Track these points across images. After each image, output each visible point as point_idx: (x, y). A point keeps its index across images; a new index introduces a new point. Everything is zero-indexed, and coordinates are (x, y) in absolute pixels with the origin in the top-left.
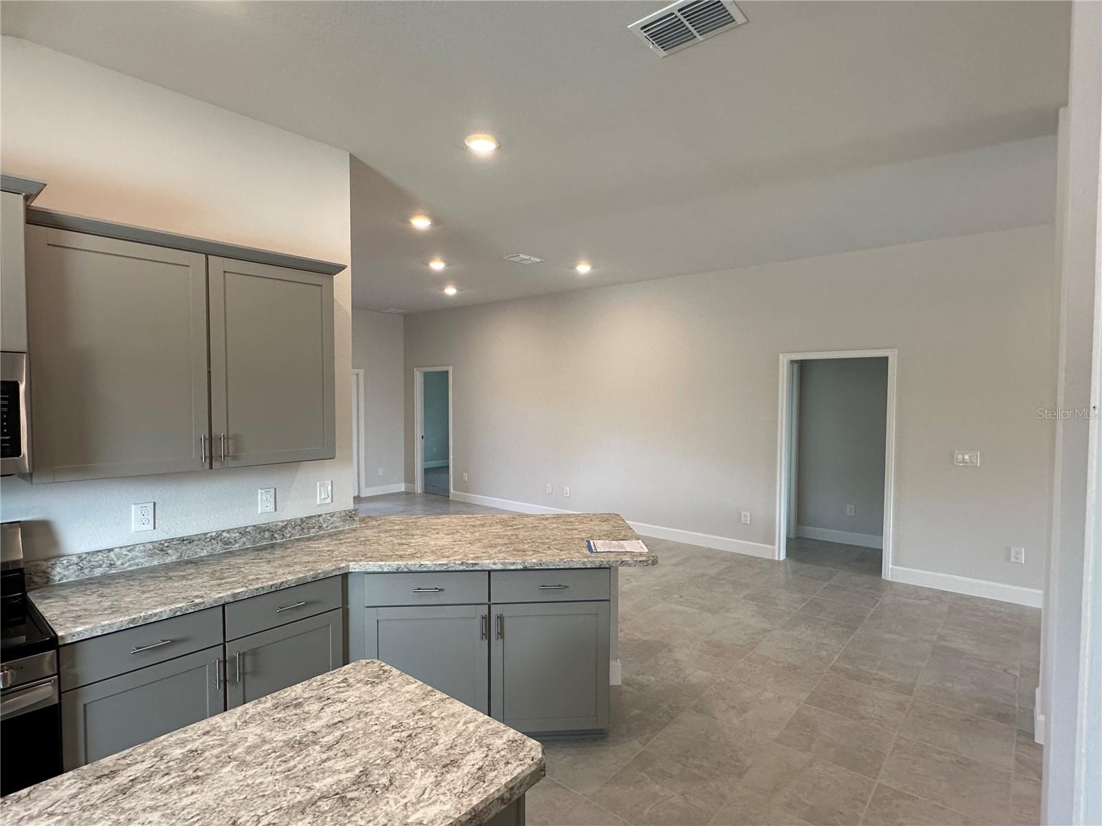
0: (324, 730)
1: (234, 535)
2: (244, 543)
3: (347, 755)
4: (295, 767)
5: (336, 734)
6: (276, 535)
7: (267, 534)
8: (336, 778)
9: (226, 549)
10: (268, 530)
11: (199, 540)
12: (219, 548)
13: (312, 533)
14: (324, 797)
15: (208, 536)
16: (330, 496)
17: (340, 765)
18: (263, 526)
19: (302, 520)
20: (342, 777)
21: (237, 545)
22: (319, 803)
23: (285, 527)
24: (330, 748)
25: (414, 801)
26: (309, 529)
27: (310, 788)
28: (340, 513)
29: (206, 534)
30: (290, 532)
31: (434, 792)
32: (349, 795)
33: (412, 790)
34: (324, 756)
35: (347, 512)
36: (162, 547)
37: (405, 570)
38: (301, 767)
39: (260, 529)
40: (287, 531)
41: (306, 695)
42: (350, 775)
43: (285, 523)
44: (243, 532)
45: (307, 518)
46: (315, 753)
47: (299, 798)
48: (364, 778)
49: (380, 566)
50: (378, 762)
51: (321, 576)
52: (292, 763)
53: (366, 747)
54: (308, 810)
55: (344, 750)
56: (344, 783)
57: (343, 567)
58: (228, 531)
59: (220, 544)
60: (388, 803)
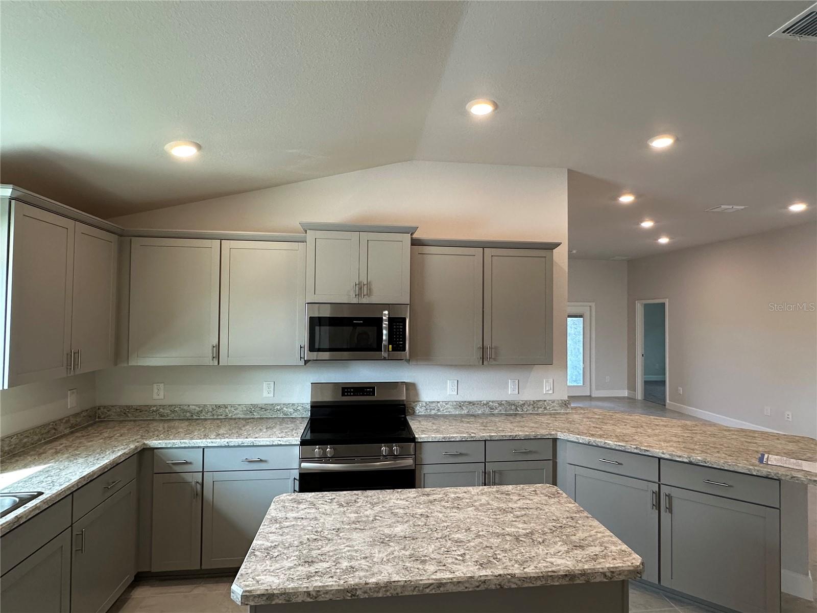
0: (517, 509)
1: (495, 404)
2: (501, 410)
3: (525, 522)
4: (499, 518)
5: (523, 513)
6: (518, 409)
7: (513, 407)
8: (517, 530)
9: (491, 412)
10: (514, 405)
11: (478, 404)
12: (487, 411)
13: (540, 410)
14: (509, 535)
15: (482, 403)
16: (552, 388)
17: (521, 526)
18: (511, 402)
19: (534, 401)
20: (520, 530)
21: (497, 411)
22: (506, 536)
23: (524, 404)
24: (518, 517)
25: (552, 553)
26: (538, 408)
27: (504, 529)
28: (558, 401)
29: (481, 401)
30: (526, 408)
31: (565, 554)
32: (521, 539)
33: (553, 549)
34: (514, 519)
35: (563, 401)
36: (460, 405)
37: (594, 444)
38: (502, 520)
39: (509, 403)
40: (524, 407)
41: (513, 491)
42: (524, 531)
43: (524, 402)
44: (500, 404)
45: (537, 401)
46: (510, 517)
47: (498, 531)
48: (530, 535)
49: (577, 438)
50: (540, 531)
51: (539, 437)
52: (498, 517)
53: (536, 523)
54: (500, 537)
55: (524, 520)
56: (520, 533)
57: (553, 434)
58: (493, 402)
59: (488, 408)
60: (538, 549)
